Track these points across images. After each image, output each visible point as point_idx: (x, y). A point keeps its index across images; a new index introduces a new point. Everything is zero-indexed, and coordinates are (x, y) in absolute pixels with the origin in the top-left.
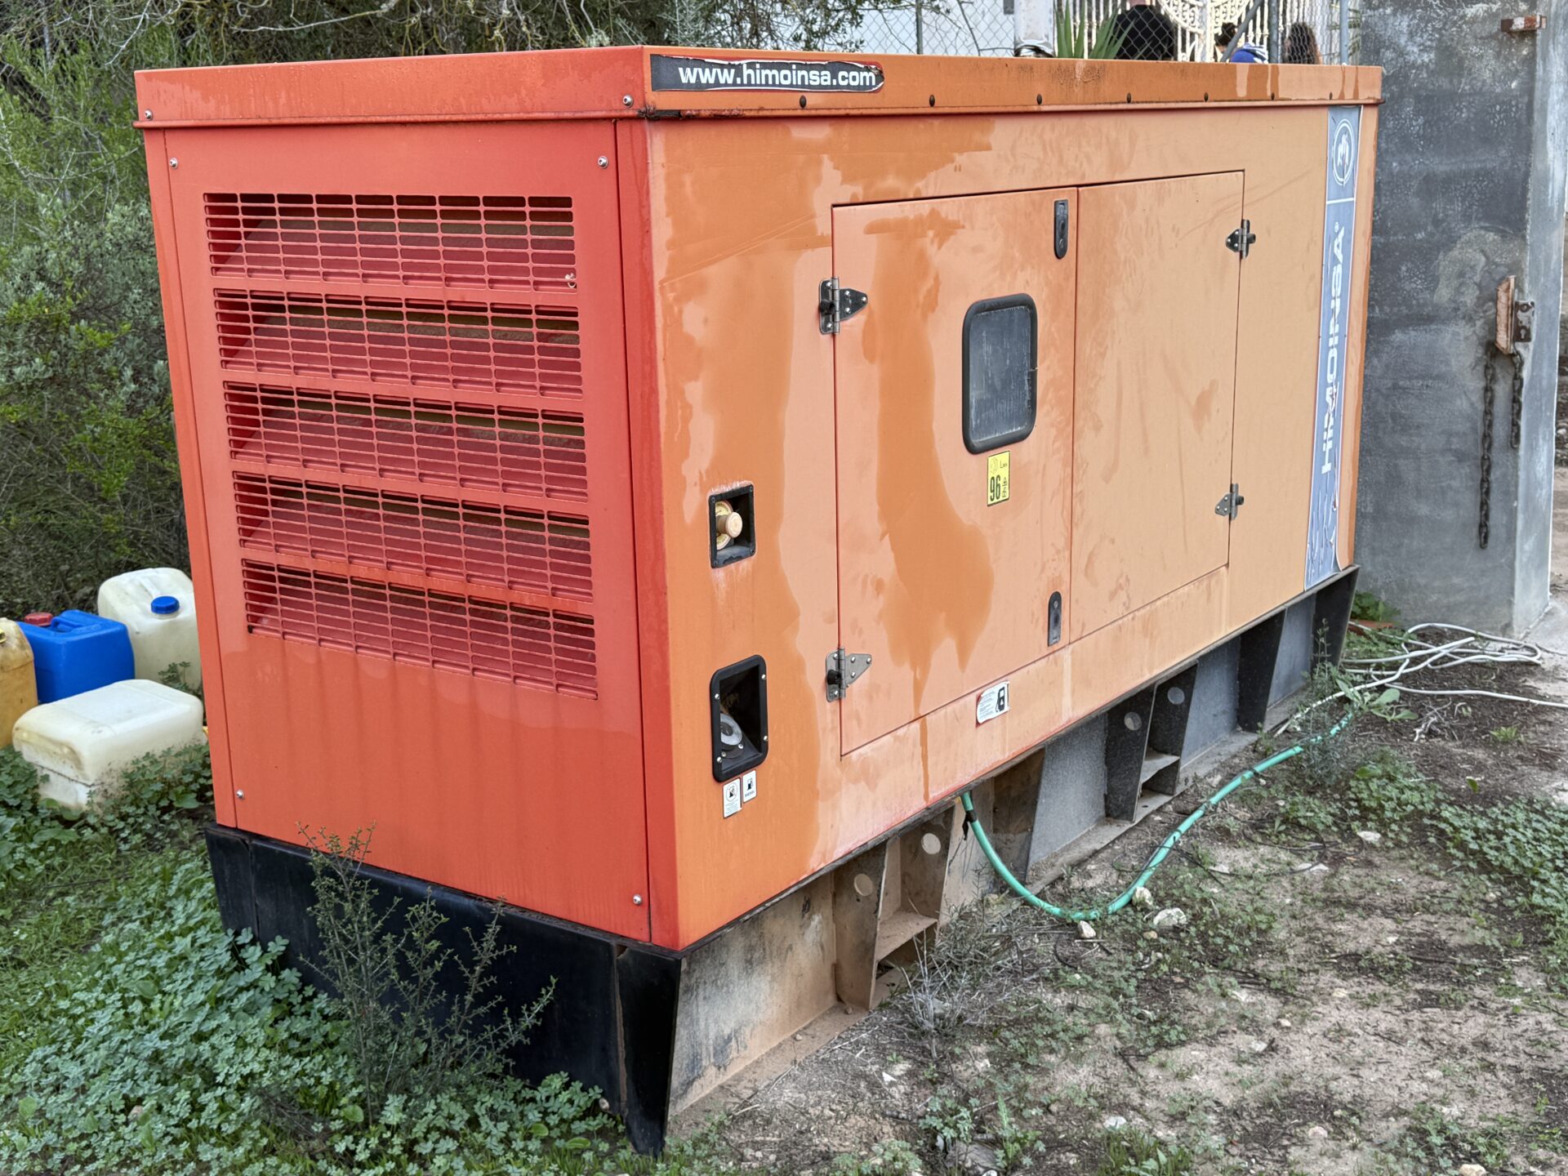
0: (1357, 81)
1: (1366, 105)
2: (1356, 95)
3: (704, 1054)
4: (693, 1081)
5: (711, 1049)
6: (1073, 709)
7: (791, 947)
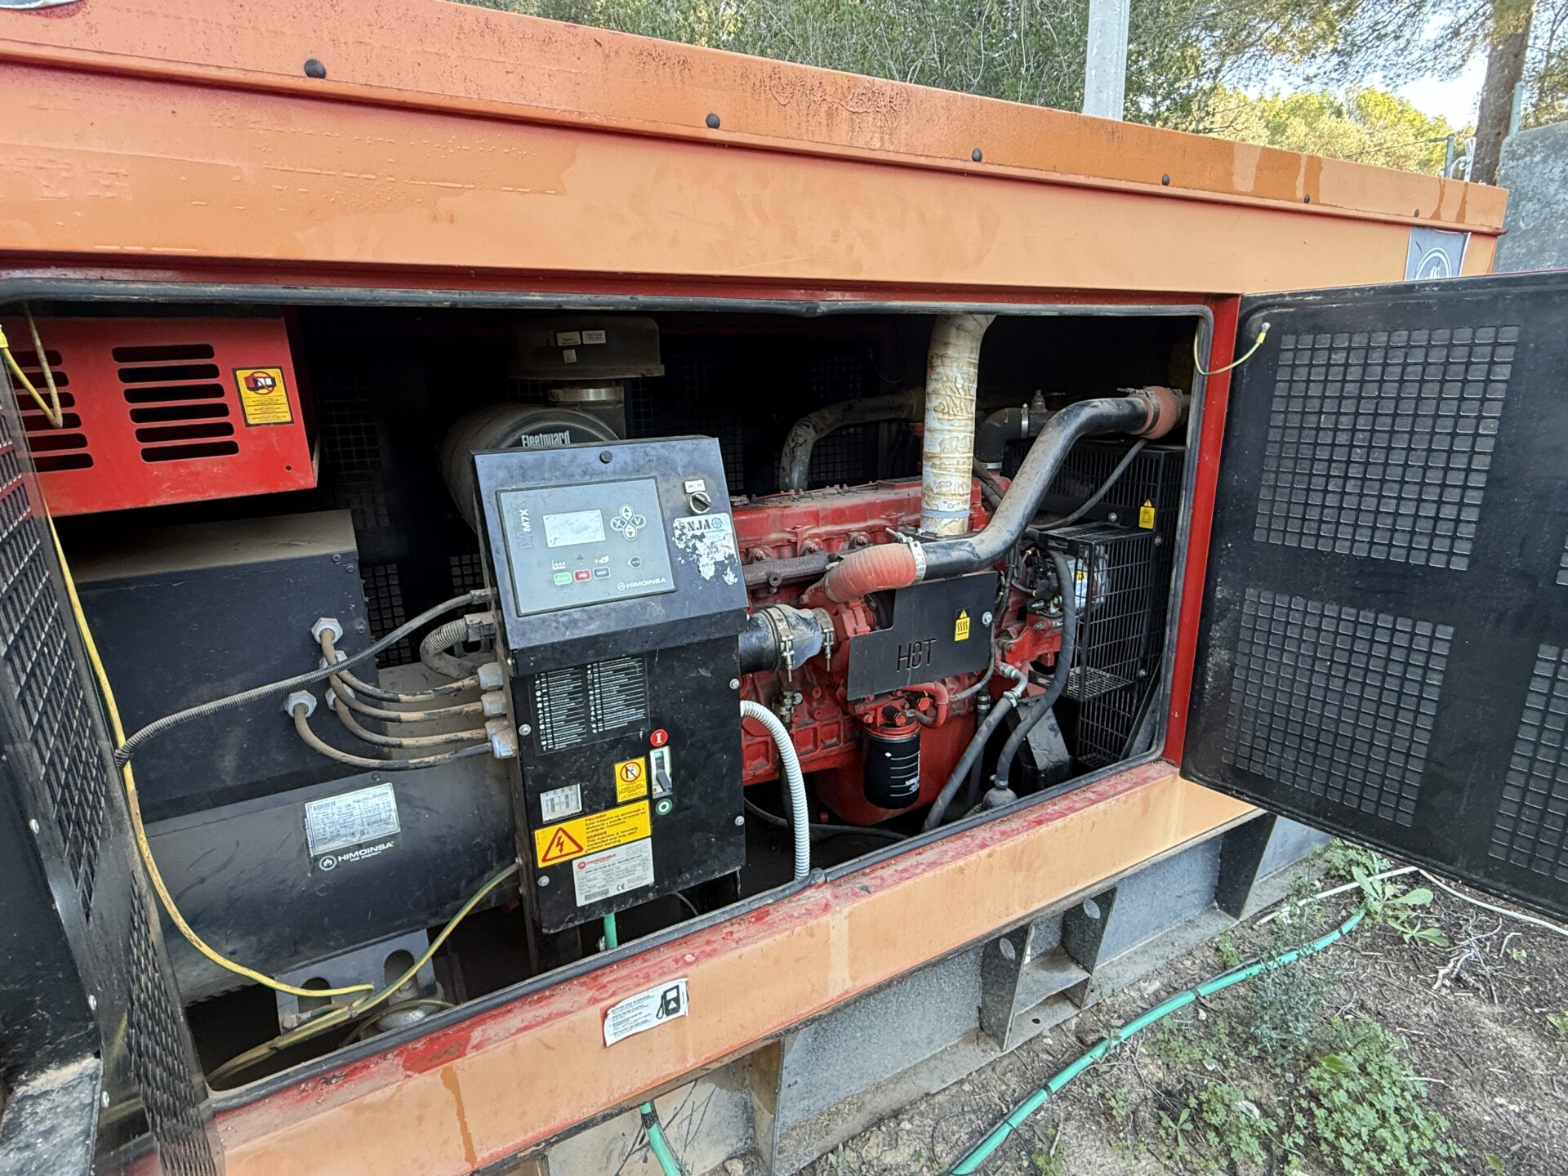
0: (1464, 202)
1: (1475, 233)
2: (1461, 217)
6: (853, 978)
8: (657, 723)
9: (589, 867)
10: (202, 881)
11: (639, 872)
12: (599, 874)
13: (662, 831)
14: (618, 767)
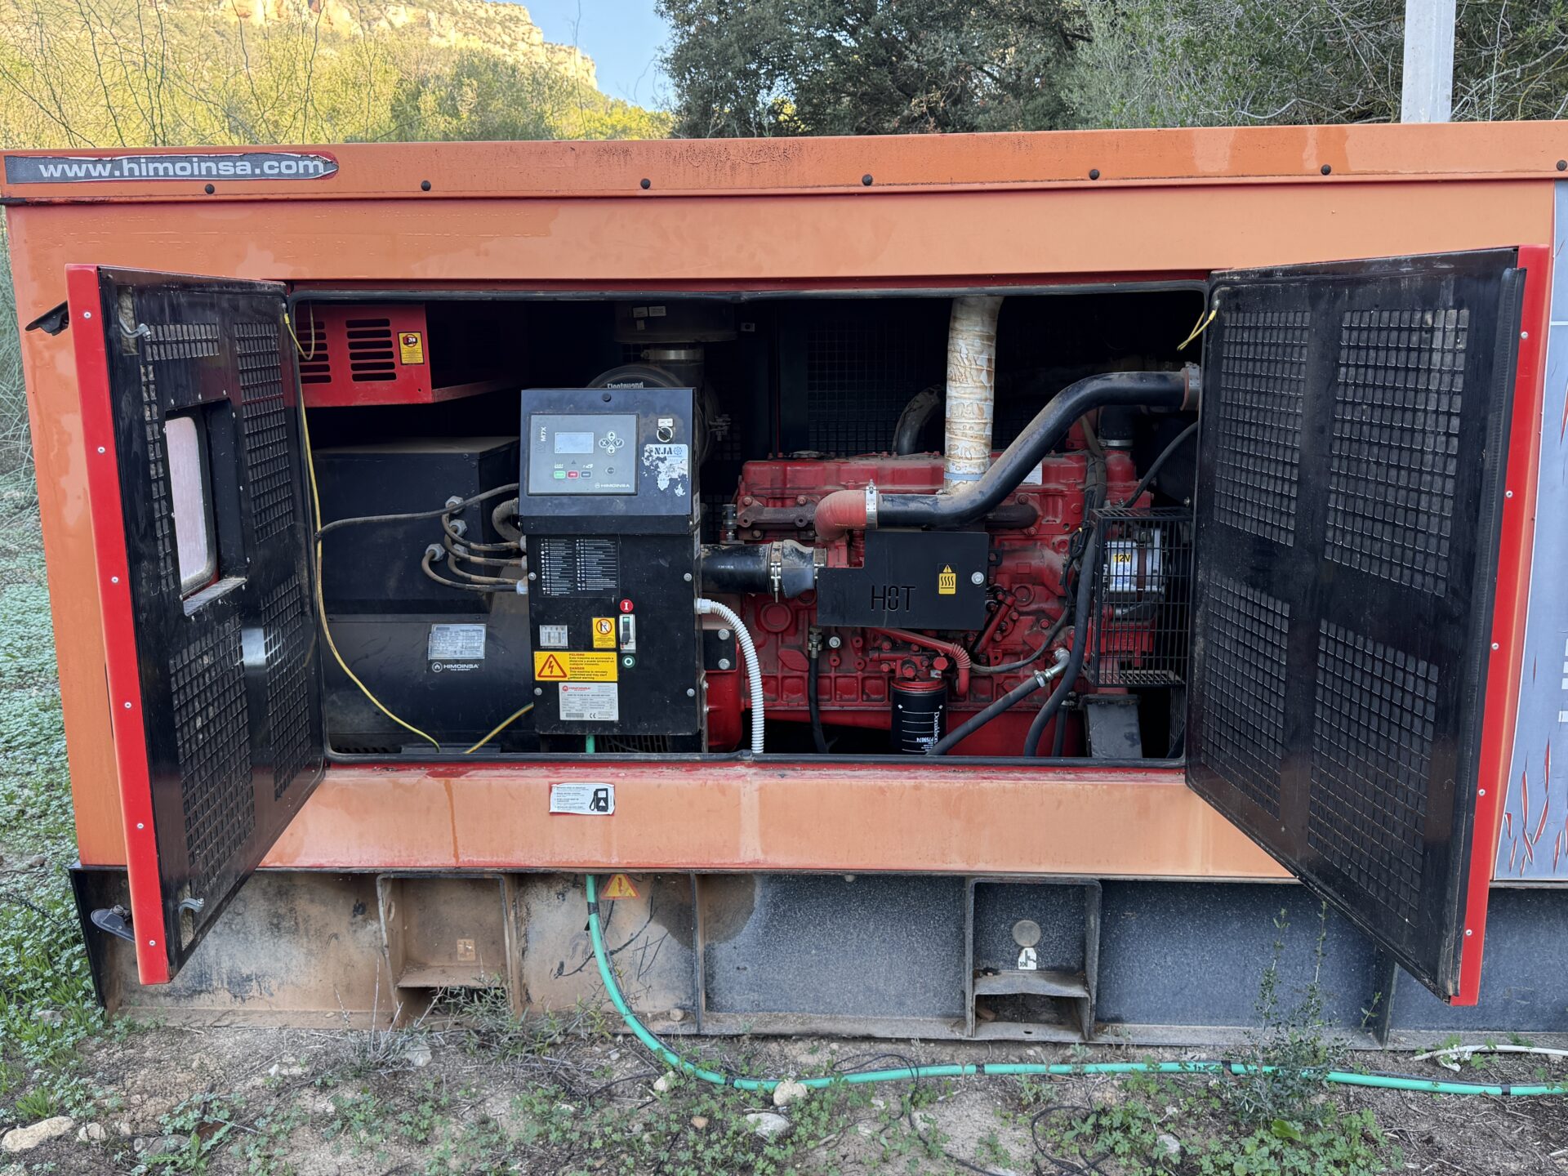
3: (215, 977)
4: (201, 992)
5: (225, 976)
6: (765, 852)
7: (336, 936)
8: (626, 595)
9: (571, 691)
10: (367, 657)
11: (607, 708)
12: (577, 699)
13: (625, 679)
14: (595, 620)
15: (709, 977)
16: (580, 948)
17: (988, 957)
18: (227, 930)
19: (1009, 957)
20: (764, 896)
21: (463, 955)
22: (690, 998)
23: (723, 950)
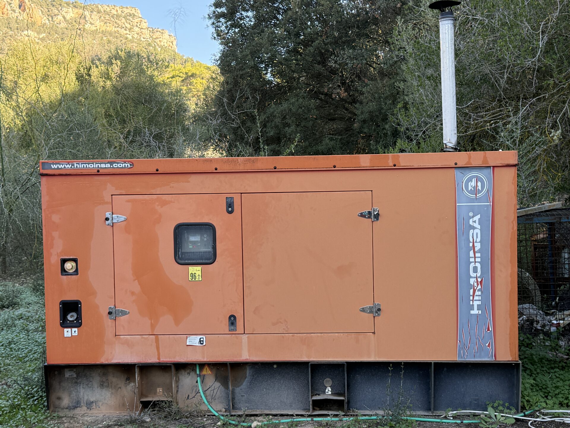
2: (485, 163)
3: (82, 402)
4: (77, 407)
5: (85, 402)
6: (249, 356)
7: (120, 388)
15: (233, 399)
16: (194, 390)
17: (317, 390)
18: (87, 387)
19: (323, 390)
20: (250, 373)
21: (159, 393)
22: (227, 406)
23: (237, 390)
